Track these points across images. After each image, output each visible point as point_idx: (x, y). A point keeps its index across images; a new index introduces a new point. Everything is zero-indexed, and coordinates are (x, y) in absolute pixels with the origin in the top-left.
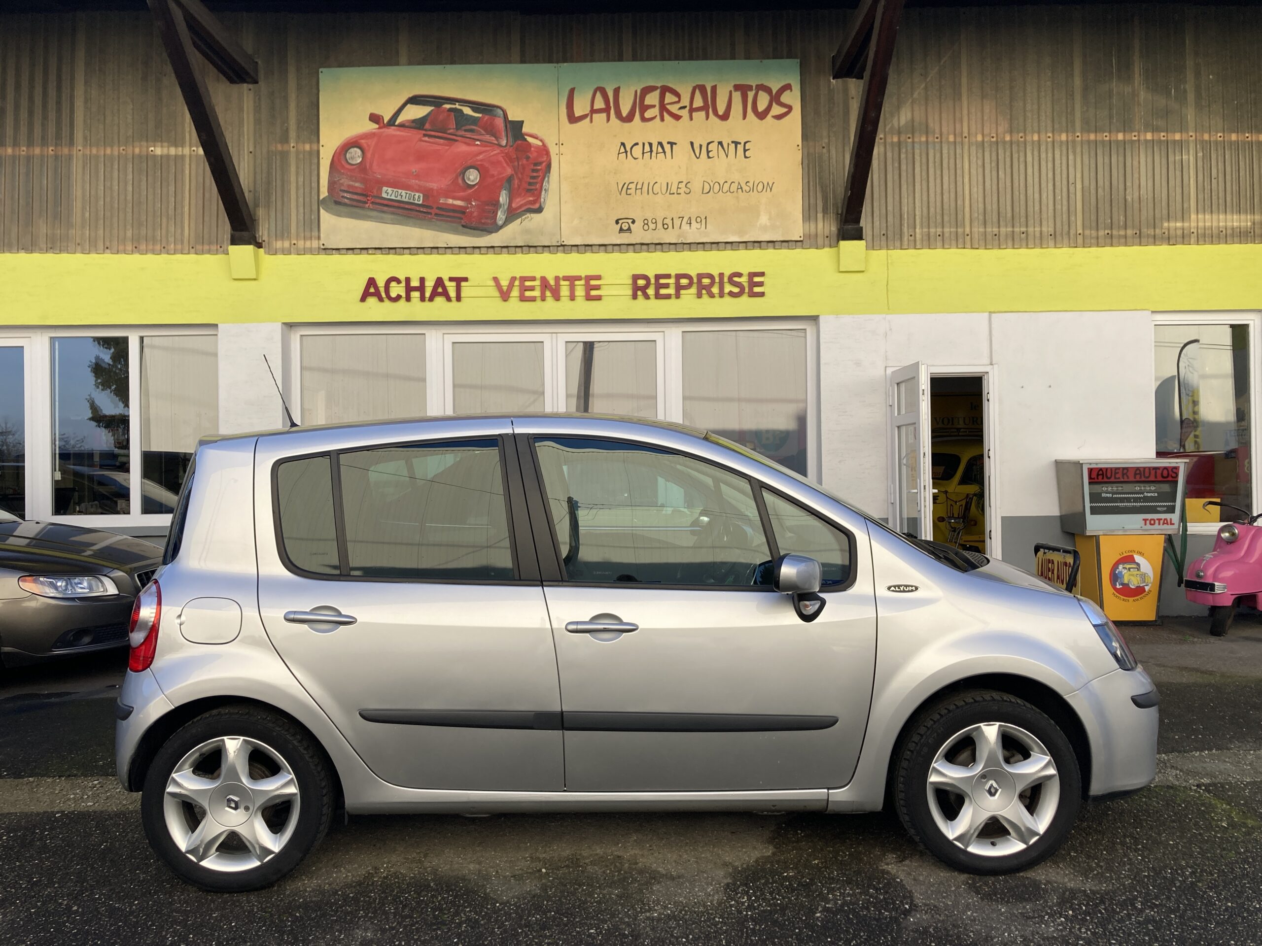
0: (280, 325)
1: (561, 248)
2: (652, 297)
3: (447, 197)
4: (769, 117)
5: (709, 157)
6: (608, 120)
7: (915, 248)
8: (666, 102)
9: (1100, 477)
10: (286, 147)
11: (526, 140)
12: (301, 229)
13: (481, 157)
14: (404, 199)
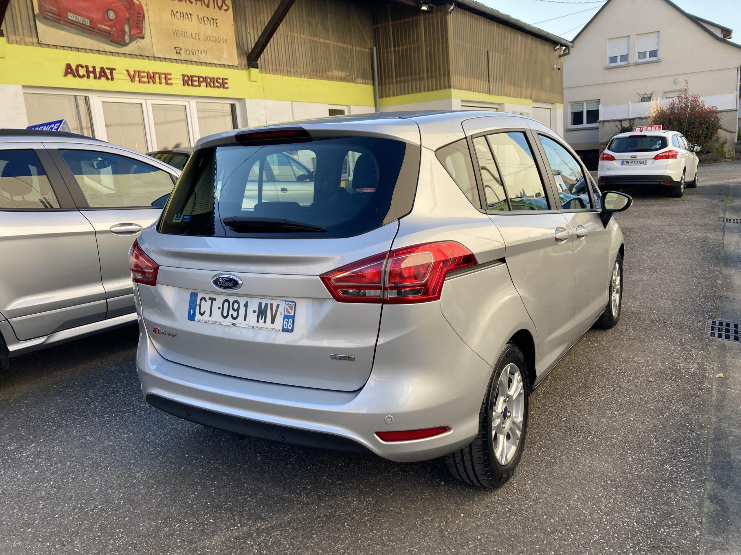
0: (21, 86)
1: (153, 58)
2: (190, 85)
3: (101, 24)
4: (223, 10)
5: (204, 24)
7: (270, 74)
12: (25, 31)
14: (80, 21)
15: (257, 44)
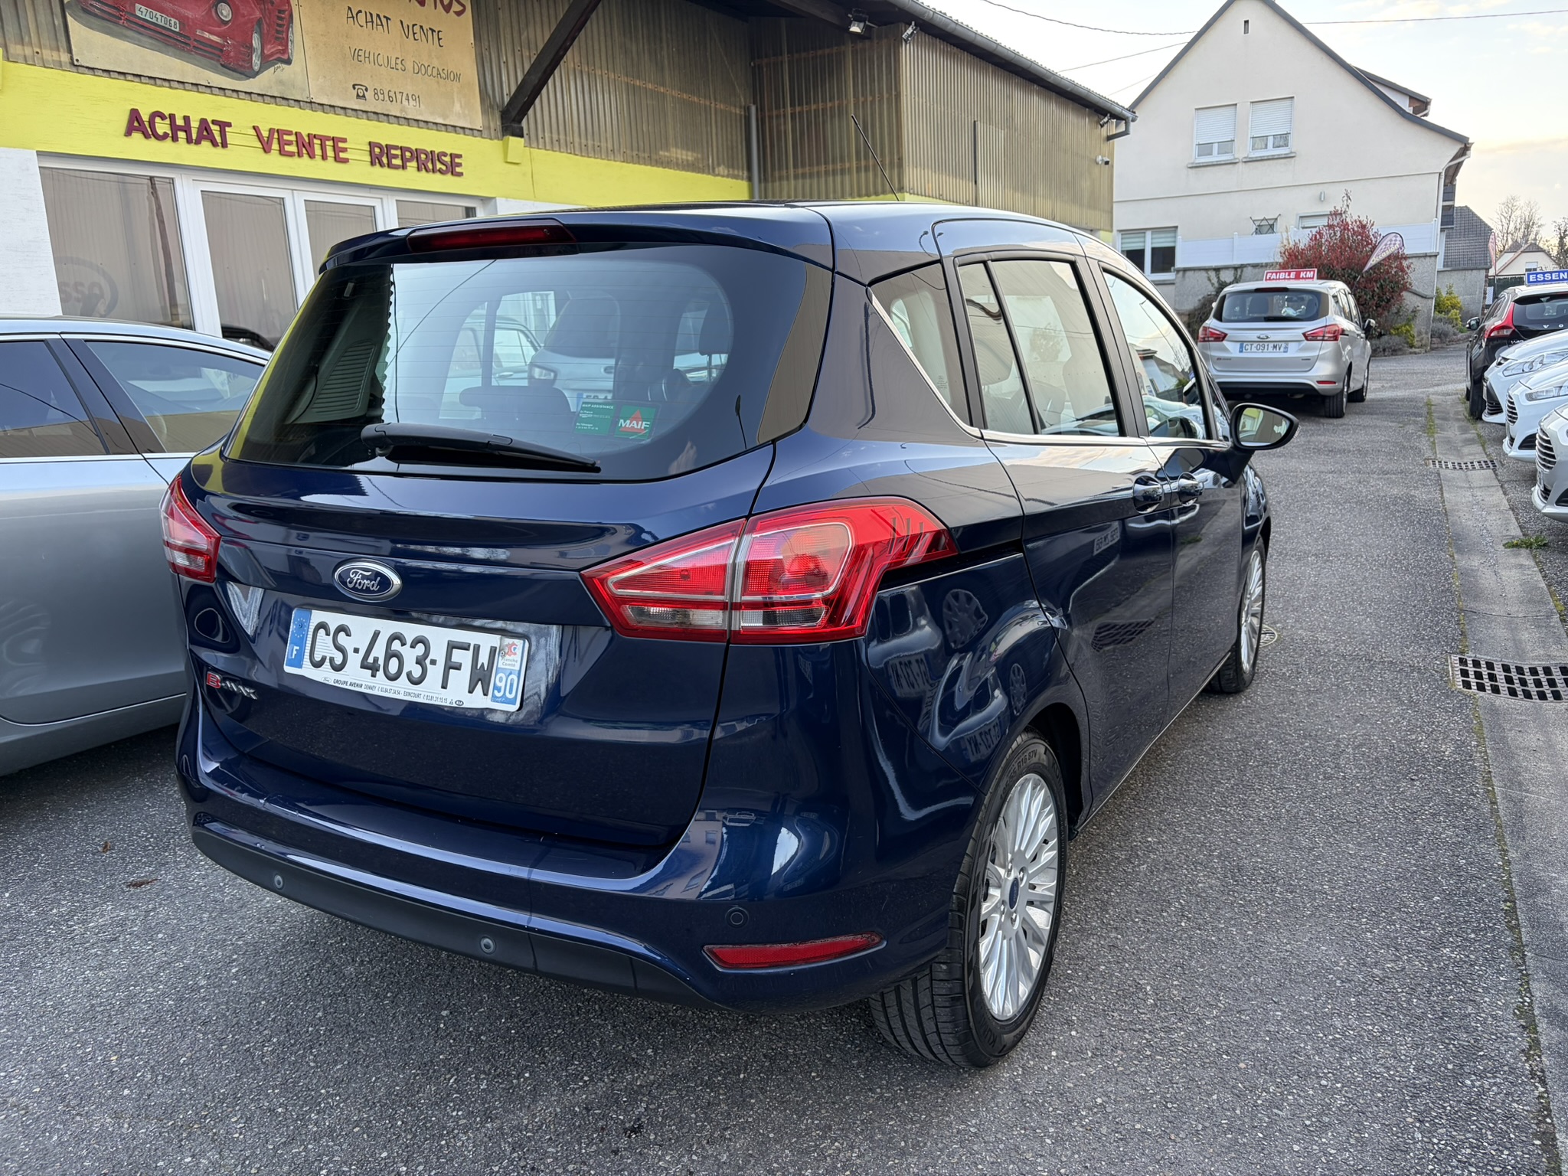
0: (34, 152)
1: (310, 105)
2: (385, 166)
3: (203, 29)
4: (453, 12)
5: (415, 39)
7: (545, 149)
12: (44, 35)
14: (159, 23)
15: (520, 88)
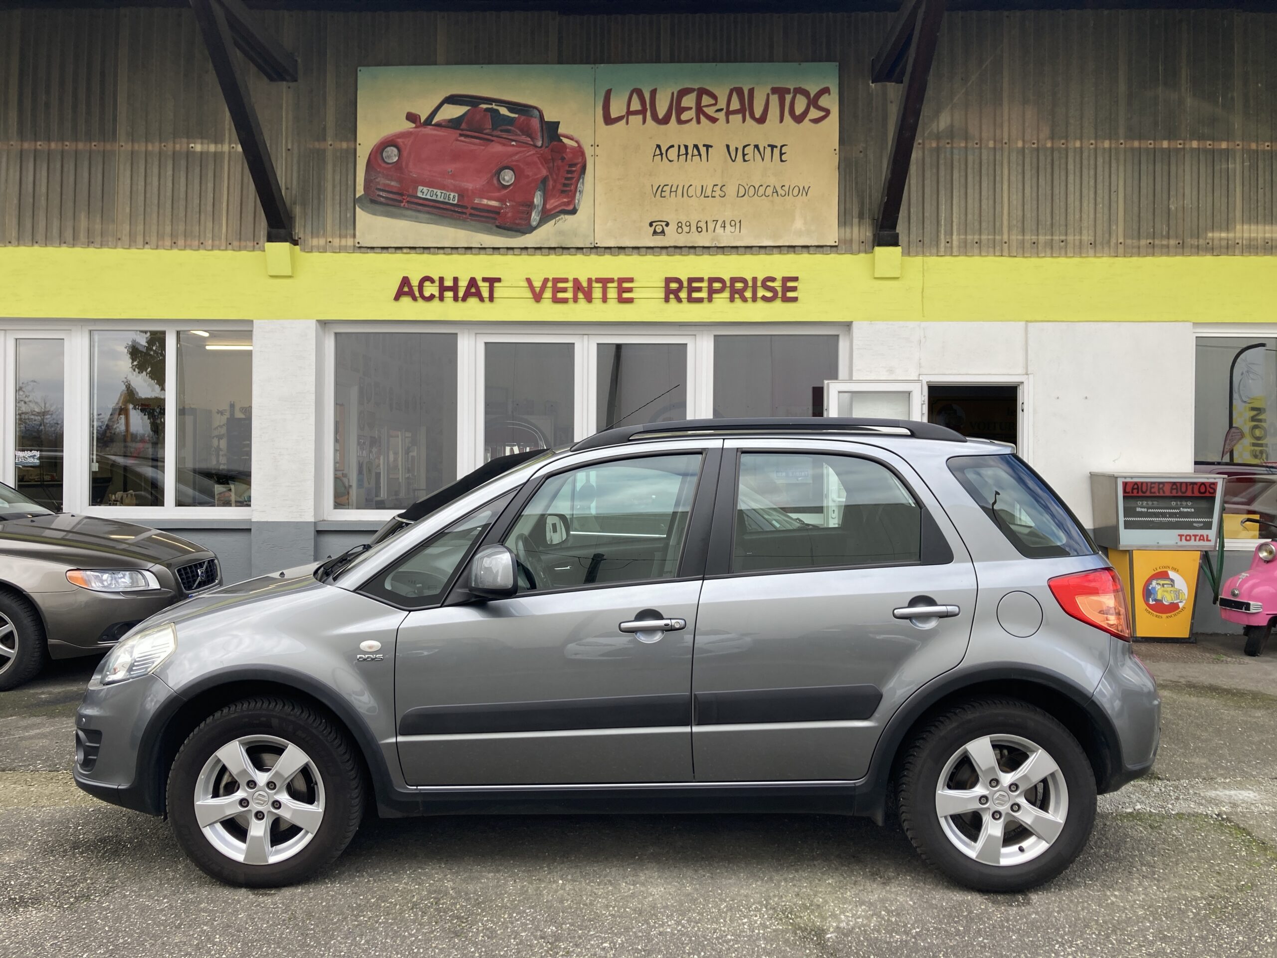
0: (314, 321)
1: (594, 250)
2: (685, 301)
3: (482, 197)
4: (807, 120)
5: (745, 161)
6: (644, 121)
7: (951, 255)
8: (703, 104)
9: (1135, 491)
10: (322, 145)
11: (561, 141)
12: (337, 227)
13: (517, 157)
14: (439, 199)
